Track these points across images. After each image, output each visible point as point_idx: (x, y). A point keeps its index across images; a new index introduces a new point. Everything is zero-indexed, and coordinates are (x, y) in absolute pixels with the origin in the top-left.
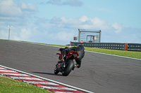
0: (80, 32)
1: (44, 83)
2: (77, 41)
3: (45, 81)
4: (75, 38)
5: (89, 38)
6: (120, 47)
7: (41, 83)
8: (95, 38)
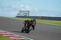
0: (20, 12)
1: (5, 34)
2: (19, 16)
3: (5, 33)
4: (18, 14)
5: (24, 14)
6: (37, 18)
7: (4, 33)
8: (27, 14)
